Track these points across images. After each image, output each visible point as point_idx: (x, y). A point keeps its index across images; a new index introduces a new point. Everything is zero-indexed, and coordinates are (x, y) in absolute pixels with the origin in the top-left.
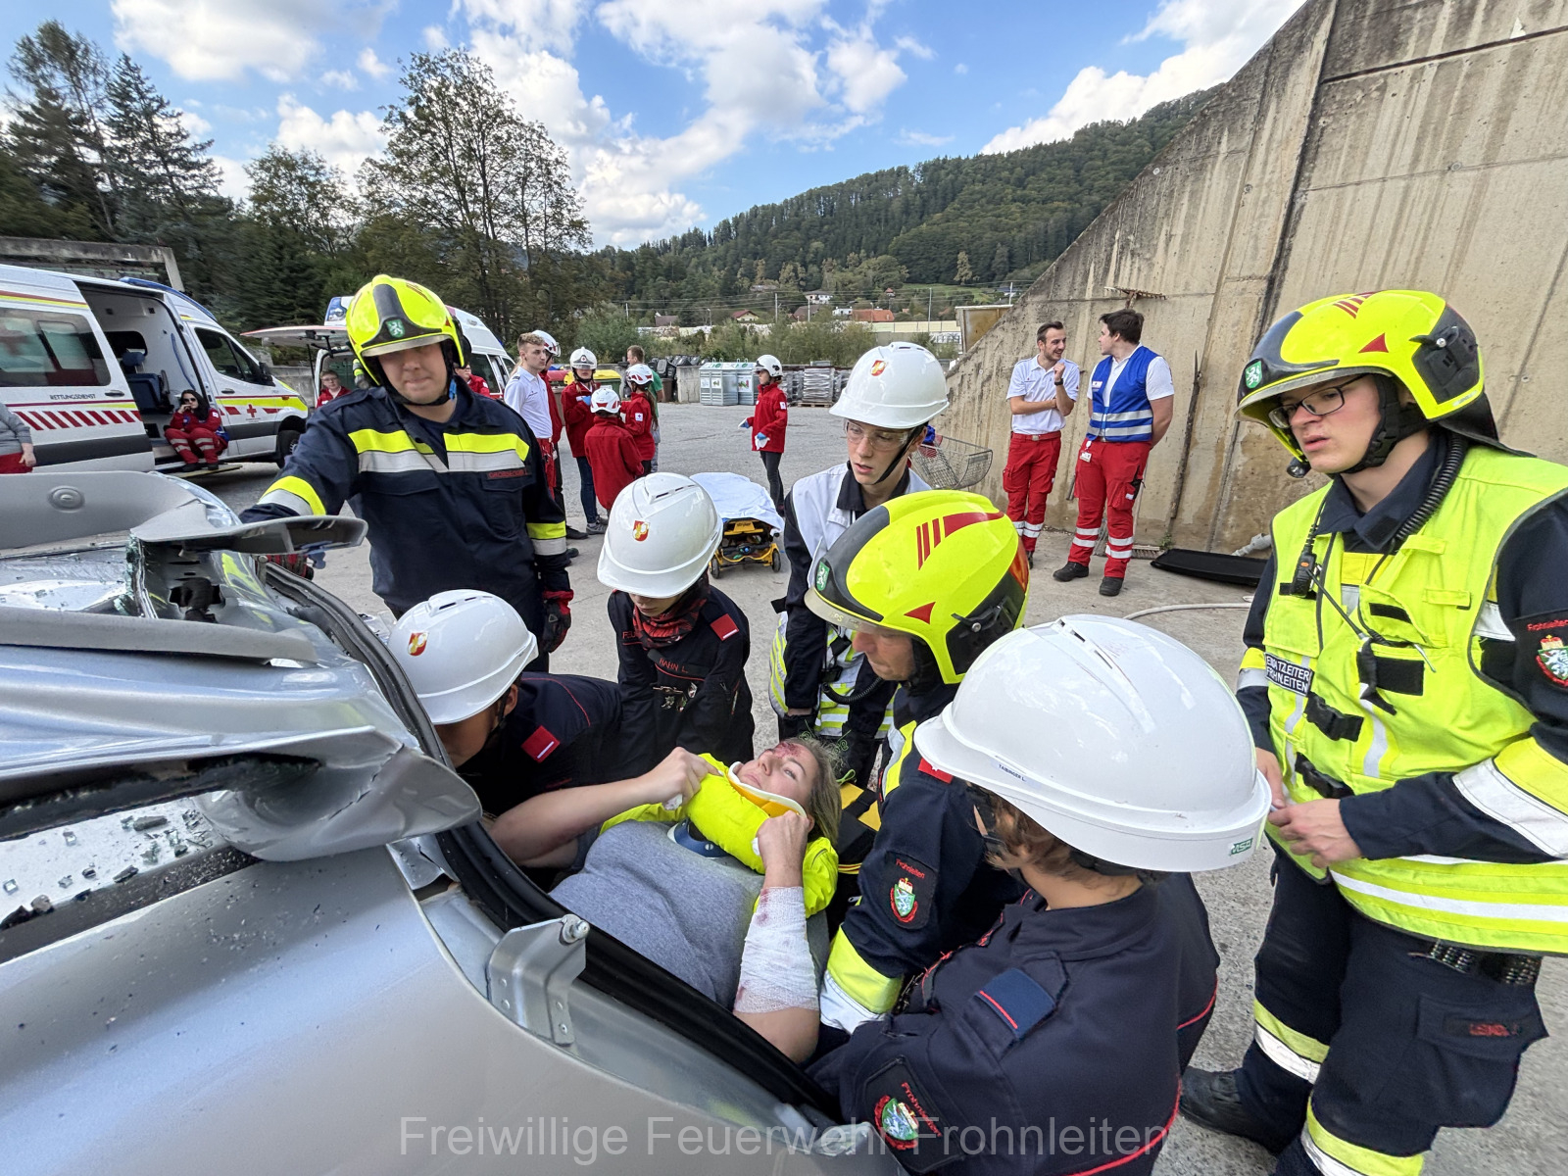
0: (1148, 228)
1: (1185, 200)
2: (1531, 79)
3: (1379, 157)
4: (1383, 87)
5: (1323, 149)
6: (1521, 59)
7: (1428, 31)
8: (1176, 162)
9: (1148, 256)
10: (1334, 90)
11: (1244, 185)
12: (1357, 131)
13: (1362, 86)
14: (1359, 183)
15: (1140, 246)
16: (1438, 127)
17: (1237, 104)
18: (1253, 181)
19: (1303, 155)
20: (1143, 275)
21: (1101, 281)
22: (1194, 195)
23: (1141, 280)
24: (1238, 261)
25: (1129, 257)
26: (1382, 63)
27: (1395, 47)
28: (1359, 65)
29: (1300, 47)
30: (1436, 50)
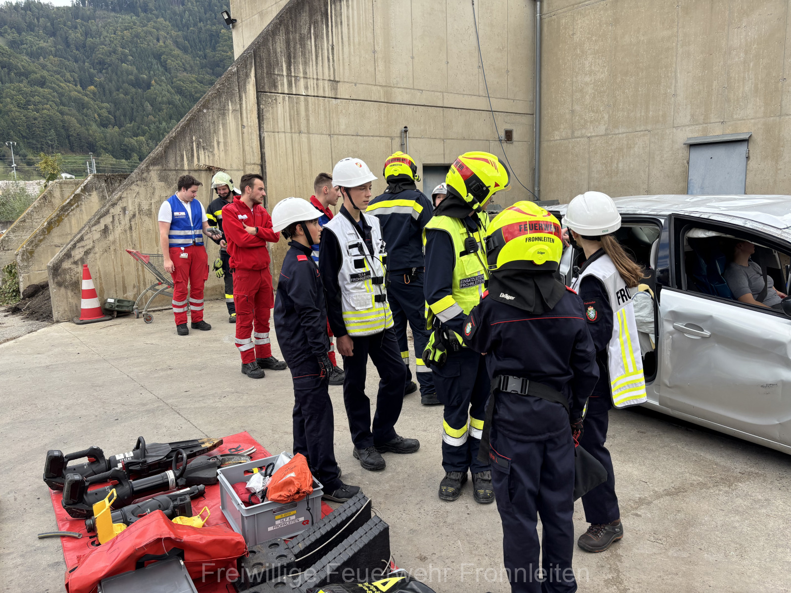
0: (208, 137)
1: (221, 127)
2: (310, 109)
3: (281, 124)
4: (276, 100)
5: (265, 117)
6: (307, 102)
7: (282, 85)
8: (213, 109)
9: (211, 150)
10: (262, 96)
11: (242, 125)
12: (273, 113)
13: (270, 97)
14: (278, 132)
15: (206, 145)
16: (294, 117)
17: (231, 91)
18: (245, 124)
19: (259, 117)
20: (211, 158)
21: (191, 160)
22: (224, 125)
23: (211, 162)
24: (248, 157)
25: (202, 150)
26: (273, 91)
27: (275, 87)
28: (267, 89)
29: (247, 76)
30: (286, 92)
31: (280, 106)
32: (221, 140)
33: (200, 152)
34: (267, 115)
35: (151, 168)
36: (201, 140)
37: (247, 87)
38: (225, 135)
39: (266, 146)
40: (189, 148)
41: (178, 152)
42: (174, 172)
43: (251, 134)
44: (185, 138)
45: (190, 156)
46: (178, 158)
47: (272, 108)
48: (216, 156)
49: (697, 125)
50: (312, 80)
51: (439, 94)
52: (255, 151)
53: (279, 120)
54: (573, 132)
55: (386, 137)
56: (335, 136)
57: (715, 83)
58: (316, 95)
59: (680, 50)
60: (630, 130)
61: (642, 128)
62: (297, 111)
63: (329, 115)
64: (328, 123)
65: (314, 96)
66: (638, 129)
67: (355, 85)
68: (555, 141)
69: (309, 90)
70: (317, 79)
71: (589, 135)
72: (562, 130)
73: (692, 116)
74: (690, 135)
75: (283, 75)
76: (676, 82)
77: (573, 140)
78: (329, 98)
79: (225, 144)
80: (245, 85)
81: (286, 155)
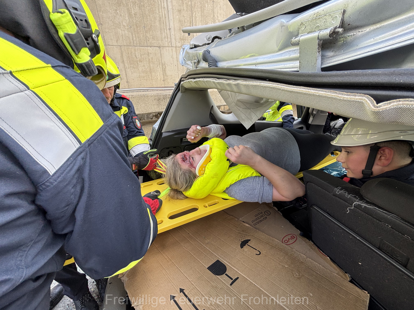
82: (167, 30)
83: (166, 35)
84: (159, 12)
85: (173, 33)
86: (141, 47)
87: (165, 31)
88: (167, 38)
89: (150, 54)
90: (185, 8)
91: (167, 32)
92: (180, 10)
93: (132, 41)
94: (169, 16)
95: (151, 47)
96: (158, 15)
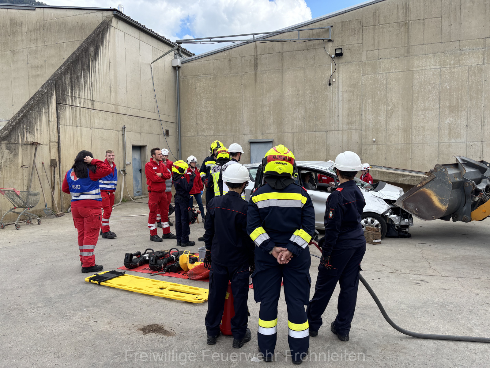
0: (32, 126)
1: (38, 121)
2: (82, 114)
3: (68, 121)
4: (65, 108)
5: (60, 117)
6: (80, 110)
7: (69, 100)
8: (35, 111)
9: (33, 133)
10: (59, 105)
11: (49, 121)
12: (64, 115)
13: (63, 106)
14: (66, 125)
15: (31, 130)
16: (74, 118)
17: (44, 102)
18: (50, 120)
19: (57, 117)
20: (33, 138)
21: (23, 139)
22: (40, 120)
23: (33, 139)
24: (52, 138)
25: (29, 133)
26: (64, 103)
27: (65, 101)
28: (61, 103)
29: (52, 94)
30: (70, 104)
31: (67, 112)
32: (39, 128)
33: (28, 134)
34: (62, 116)
35: (2, 142)
36: (28, 128)
37: (52, 100)
38: (40, 126)
39: (60, 132)
40: (22, 131)
41: (17, 134)
42: (14, 145)
43: (53, 125)
44: (20, 126)
45: (22, 136)
46: (17, 137)
47: (64, 112)
48: (36, 137)
49: (252, 134)
50: (82, 99)
51: (138, 110)
52: (55, 135)
53: (67, 119)
54: (198, 133)
55: (116, 130)
56: (93, 129)
57: (258, 118)
58: (84, 107)
59: (244, 103)
60: (225, 134)
61: (230, 134)
62: (76, 115)
63: (90, 118)
64: (90, 122)
65: (83, 108)
66: (228, 134)
67: (102, 103)
68: (188, 137)
69: (81, 104)
70: (85, 99)
71: (206, 135)
72: (192, 132)
73: (250, 130)
74: (250, 138)
75: (69, 95)
76: (243, 116)
77: (198, 137)
78: (90, 109)
79: (41, 130)
80: (51, 99)
81: (70, 138)
82: (335, 117)
83: (334, 121)
84: (330, 105)
85: (341, 118)
86: (310, 133)
87: (334, 118)
88: (335, 124)
89: (317, 137)
90: (355, 98)
91: (335, 119)
92: (350, 101)
93: (303, 128)
94: (339, 106)
95: (318, 132)
96: (329, 107)
